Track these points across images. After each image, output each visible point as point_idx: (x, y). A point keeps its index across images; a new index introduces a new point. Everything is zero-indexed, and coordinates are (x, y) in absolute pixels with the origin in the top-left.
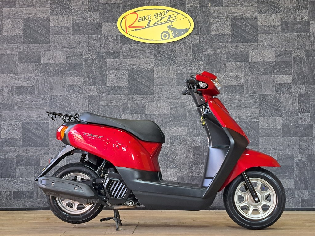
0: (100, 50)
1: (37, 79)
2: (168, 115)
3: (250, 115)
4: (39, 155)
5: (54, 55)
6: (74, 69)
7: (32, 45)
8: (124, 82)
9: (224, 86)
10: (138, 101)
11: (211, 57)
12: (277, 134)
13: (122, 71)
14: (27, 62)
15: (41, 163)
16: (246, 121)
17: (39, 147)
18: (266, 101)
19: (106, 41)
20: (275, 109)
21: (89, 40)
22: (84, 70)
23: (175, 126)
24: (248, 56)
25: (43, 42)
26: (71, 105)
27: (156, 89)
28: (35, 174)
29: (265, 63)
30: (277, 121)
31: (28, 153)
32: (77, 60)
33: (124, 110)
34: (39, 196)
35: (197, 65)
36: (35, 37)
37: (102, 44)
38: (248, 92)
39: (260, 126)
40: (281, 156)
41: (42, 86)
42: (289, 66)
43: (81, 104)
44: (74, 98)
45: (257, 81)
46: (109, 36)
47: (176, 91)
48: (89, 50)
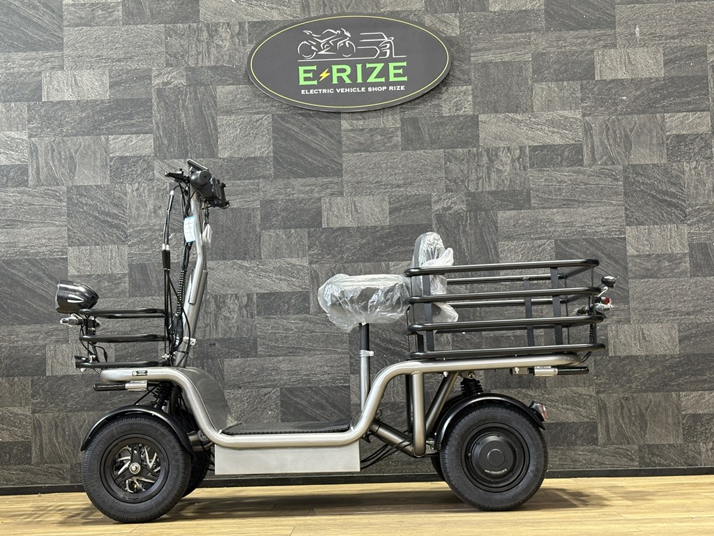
0: (198, 63)
1: (34, 144)
2: (383, 228)
3: (601, 220)
4: (44, 346)
5: (75, 80)
6: (130, 116)
7: (18, 57)
8: (262, 147)
9: (530, 147)
10: (302, 195)
11: (493, 70)
12: (675, 269)
13: (257, 117)
14: (4, 102)
15: (48, 367)
16: (593, 240)
17: (45, 325)
18: (643, 183)
19: (212, 37)
20: (670, 204)
21: (166, 38)
22: (157, 115)
23: (402, 256)
24: (592, 66)
25: (46, 48)
26: (123, 210)
27: (349, 160)
28: (35, 396)
29: (637, 83)
30: (673, 235)
31: (13, 342)
32: (138, 91)
33: (265, 218)
34: (46, 454)
35: (455, 94)
36: (24, 33)
37: (204, 46)
38: (594, 160)
39: (631, 251)
40: (689, 330)
41: (47, 163)
42: (700, 89)
43: (152, 207)
44: (133, 191)
45: (618, 132)
46: (219, 23)
47: (403, 166)
48: (168, 65)
